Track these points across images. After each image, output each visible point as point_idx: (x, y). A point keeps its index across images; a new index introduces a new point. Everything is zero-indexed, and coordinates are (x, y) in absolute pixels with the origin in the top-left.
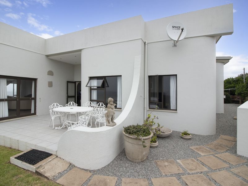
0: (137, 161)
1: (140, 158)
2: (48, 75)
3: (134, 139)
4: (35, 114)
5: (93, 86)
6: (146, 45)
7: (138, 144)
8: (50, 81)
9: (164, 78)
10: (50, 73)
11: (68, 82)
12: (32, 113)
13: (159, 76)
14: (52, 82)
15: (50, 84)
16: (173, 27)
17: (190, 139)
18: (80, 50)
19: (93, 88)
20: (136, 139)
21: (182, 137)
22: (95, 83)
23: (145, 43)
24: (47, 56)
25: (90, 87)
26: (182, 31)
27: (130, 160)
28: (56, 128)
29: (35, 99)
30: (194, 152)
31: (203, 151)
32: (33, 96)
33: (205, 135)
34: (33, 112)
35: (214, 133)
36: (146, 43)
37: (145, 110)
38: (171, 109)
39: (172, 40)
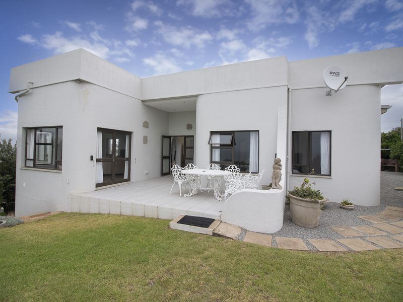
0: (310, 226)
1: (314, 223)
2: (143, 127)
3: (309, 202)
4: (128, 180)
5: (215, 144)
6: (290, 93)
7: (313, 208)
8: (146, 135)
9: (313, 134)
10: (146, 125)
11: (164, 137)
12: (124, 178)
13: (309, 131)
14: (147, 137)
15: (145, 140)
16: (331, 73)
17: (352, 209)
18: (197, 96)
19: (213, 145)
20: (312, 202)
21: (341, 208)
22: (217, 140)
23: (288, 89)
24: (143, 101)
25: (211, 145)
26: (346, 80)
27: (302, 225)
28: (185, 195)
29: (129, 159)
30: (364, 221)
31: (374, 220)
32: (127, 156)
33: (368, 205)
34: (126, 177)
35: (378, 203)
36: (290, 90)
37: (288, 176)
38: (322, 174)
39: (327, 87)
